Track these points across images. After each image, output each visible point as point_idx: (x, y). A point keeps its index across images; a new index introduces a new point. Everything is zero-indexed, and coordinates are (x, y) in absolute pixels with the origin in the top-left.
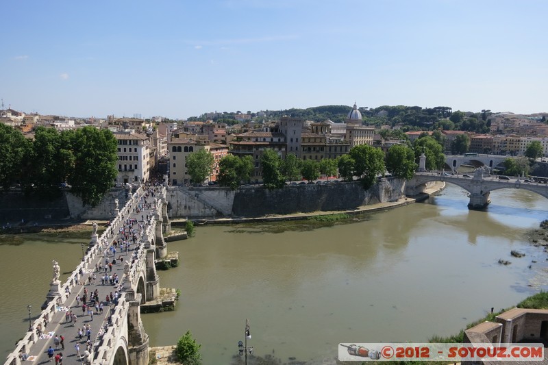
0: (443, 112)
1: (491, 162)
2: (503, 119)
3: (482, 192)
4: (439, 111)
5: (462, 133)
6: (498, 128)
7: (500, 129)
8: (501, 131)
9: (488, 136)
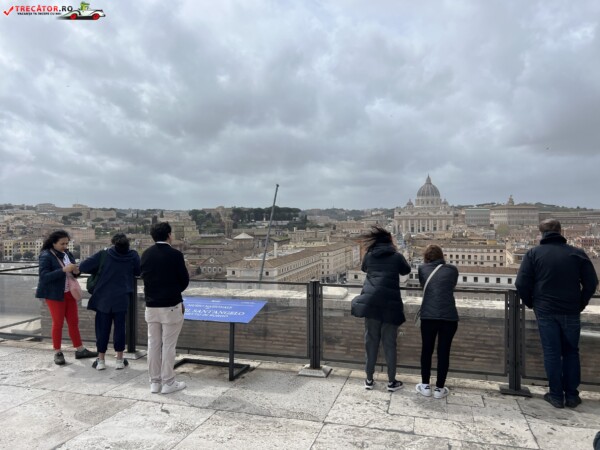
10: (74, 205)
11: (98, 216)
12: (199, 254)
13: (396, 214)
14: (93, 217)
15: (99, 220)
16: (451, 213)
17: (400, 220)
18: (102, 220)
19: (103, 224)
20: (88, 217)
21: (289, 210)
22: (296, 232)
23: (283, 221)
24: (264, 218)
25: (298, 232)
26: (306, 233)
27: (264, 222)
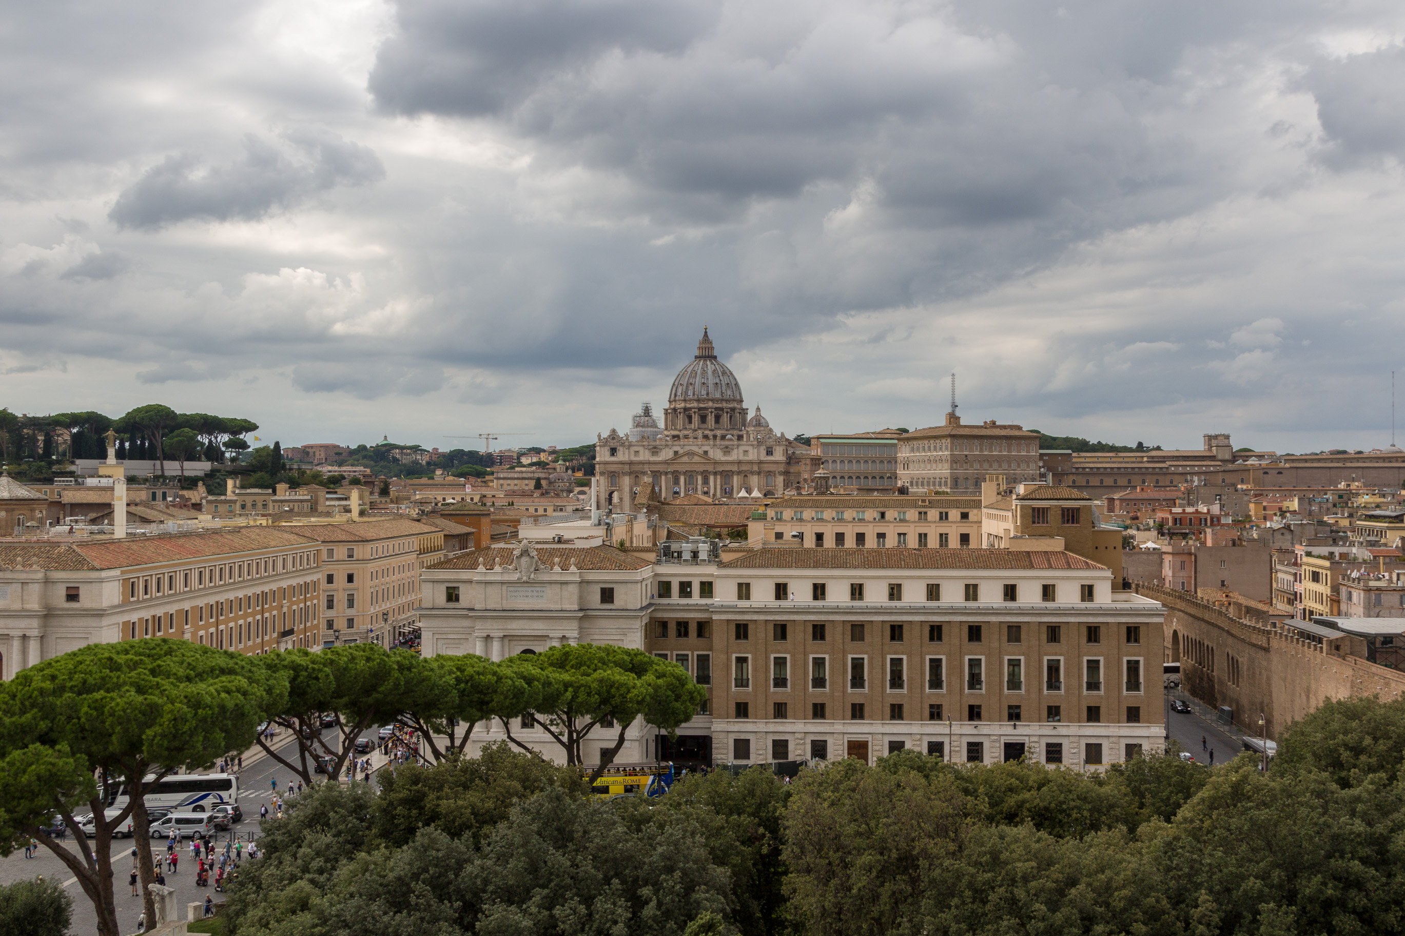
13: (602, 455)
16: (779, 455)
17: (613, 476)
21: (211, 424)
22: (235, 498)
23: (187, 464)
24: (111, 452)
25: (243, 498)
26: (274, 501)
27: (111, 466)
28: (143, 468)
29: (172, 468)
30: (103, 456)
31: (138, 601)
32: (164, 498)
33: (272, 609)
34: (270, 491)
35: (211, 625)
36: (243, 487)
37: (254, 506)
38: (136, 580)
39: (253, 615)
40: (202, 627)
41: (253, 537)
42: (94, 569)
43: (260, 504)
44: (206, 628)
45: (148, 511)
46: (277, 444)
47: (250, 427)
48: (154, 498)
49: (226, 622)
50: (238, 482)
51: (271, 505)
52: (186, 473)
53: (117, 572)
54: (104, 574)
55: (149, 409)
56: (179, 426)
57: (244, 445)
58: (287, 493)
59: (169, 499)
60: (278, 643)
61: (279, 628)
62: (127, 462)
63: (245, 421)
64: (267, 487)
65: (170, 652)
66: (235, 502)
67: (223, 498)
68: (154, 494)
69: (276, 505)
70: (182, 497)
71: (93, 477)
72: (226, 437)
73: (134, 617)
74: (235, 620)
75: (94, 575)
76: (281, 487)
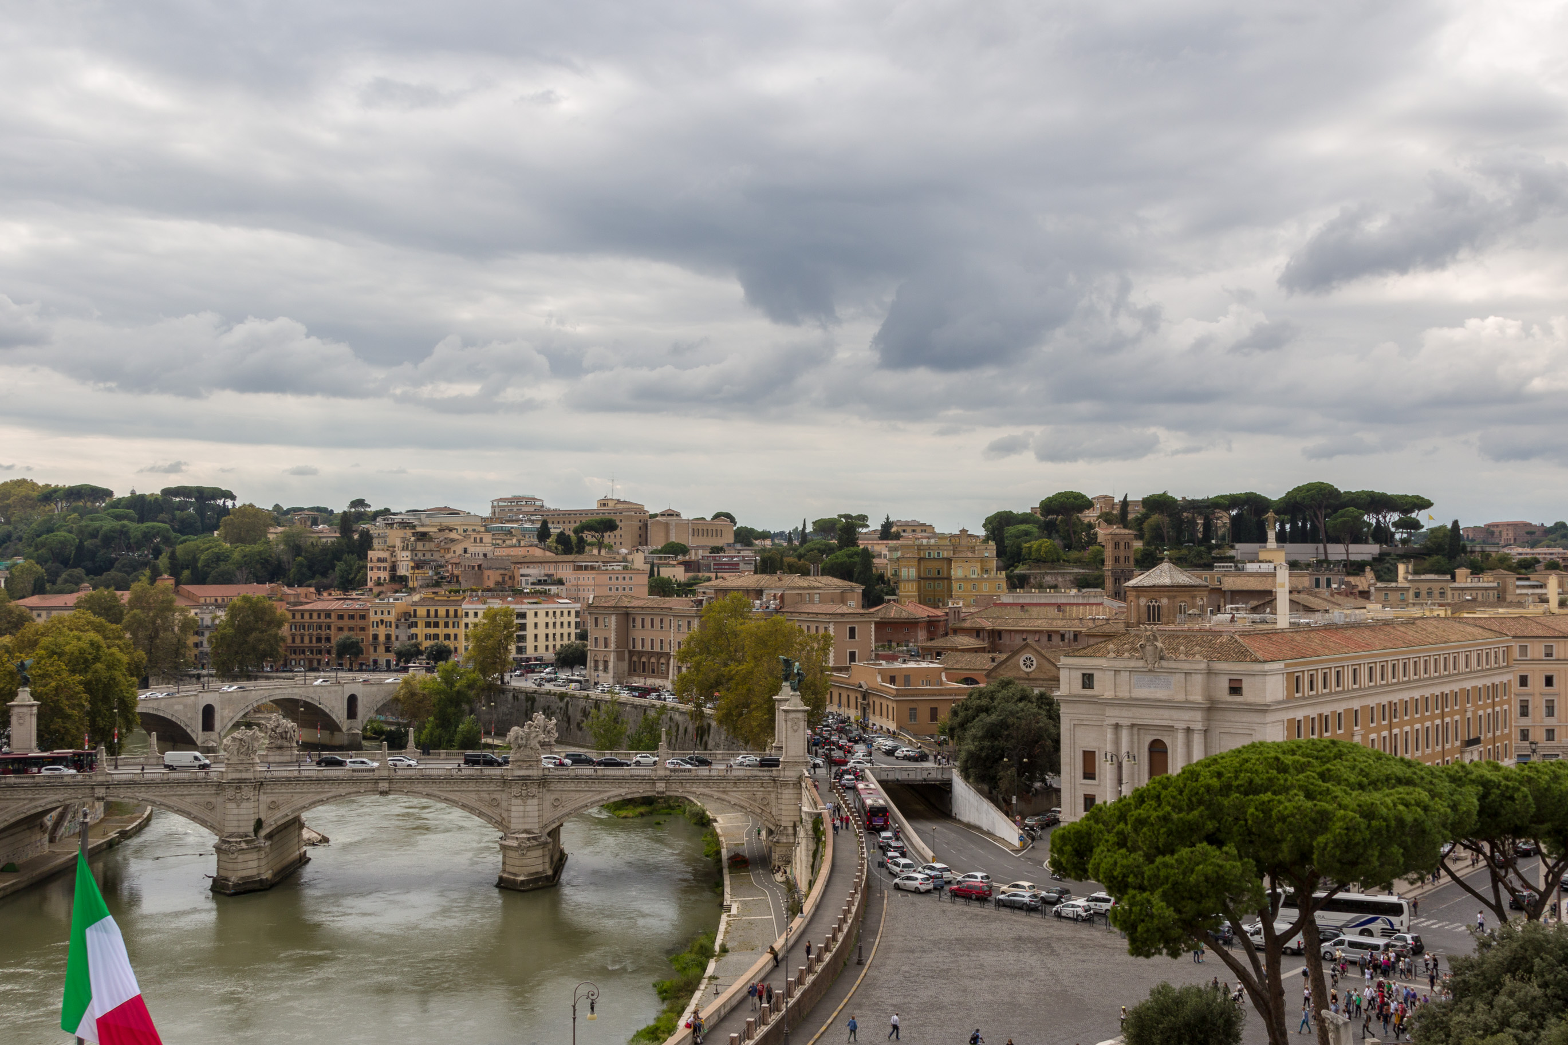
0: (201, 511)
1: (352, 700)
2: (409, 532)
3: (259, 824)
4: (182, 507)
5: (258, 591)
6: (394, 568)
7: (402, 571)
8: (403, 579)
9: (356, 602)
10: (604, 503)
11: (673, 539)
12: (994, 648)
14: (657, 542)
15: (676, 550)
18: (683, 550)
19: (688, 566)
20: (643, 538)
21: (1379, 502)
22: (1407, 585)
23: (1353, 548)
24: (1271, 535)
25: (1417, 585)
26: (1454, 589)
27: (1271, 550)
28: (1306, 551)
29: (1337, 551)
30: (1263, 539)
31: (1303, 698)
32: (1329, 585)
33: (1452, 714)
34: (1448, 577)
35: (1383, 728)
36: (1416, 572)
37: (1430, 594)
38: (1300, 674)
39: (1432, 718)
40: (1373, 730)
41: (1430, 629)
42: (1257, 661)
43: (1436, 592)
44: (1378, 730)
45: (1312, 599)
46: (1456, 523)
47: (1424, 504)
48: (1317, 585)
49: (1400, 725)
50: (1410, 567)
51: (1449, 593)
52: (1352, 558)
53: (1280, 665)
54: (1267, 667)
55: (1310, 487)
56: (1344, 505)
57: (1416, 525)
58: (1469, 580)
59: (1334, 586)
60: (1462, 753)
61: (1463, 736)
62: (1287, 546)
63: (1418, 497)
64: (1444, 573)
65: (1339, 756)
66: (1407, 589)
67: (1394, 584)
68: (1317, 581)
69: (1456, 593)
70: (1348, 584)
71: (1252, 561)
72: (1395, 517)
73: (1299, 715)
74: (1411, 723)
75: (1257, 667)
76: (1461, 573)
